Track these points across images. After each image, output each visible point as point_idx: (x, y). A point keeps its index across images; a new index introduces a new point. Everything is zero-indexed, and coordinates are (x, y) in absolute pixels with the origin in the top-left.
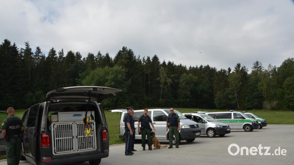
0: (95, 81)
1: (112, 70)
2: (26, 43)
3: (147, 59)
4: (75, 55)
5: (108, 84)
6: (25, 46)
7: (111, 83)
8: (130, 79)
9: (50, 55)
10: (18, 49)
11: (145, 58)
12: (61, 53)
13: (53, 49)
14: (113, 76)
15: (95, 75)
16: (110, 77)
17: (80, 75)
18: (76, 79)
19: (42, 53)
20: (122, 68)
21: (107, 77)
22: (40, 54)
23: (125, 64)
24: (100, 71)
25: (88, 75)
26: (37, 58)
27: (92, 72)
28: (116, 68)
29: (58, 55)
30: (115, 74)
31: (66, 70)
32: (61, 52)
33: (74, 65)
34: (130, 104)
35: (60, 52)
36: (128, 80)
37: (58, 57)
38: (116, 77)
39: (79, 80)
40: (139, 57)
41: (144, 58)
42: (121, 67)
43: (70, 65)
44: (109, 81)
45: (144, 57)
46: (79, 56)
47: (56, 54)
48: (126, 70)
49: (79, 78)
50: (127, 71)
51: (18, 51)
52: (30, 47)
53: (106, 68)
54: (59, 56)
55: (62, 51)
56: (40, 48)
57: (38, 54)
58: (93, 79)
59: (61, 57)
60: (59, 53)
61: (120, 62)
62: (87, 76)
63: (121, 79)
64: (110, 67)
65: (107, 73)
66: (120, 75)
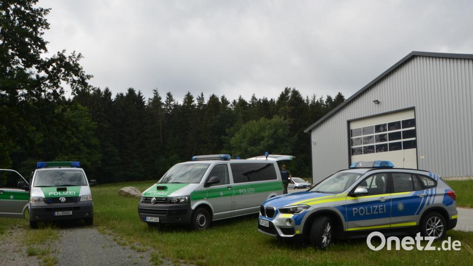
0: (247, 139)
1: (269, 124)
2: (155, 91)
3: (327, 100)
4: (220, 100)
5: (265, 143)
6: (154, 94)
7: (268, 141)
8: (297, 134)
9: (185, 102)
10: (144, 98)
11: (323, 99)
12: (201, 99)
13: (189, 93)
14: (272, 131)
15: (247, 130)
16: (266, 134)
17: (227, 131)
18: (223, 137)
19: (174, 101)
20: (285, 119)
21: (263, 134)
22: (172, 103)
23: (289, 113)
24: (253, 125)
25: (239, 130)
26: (168, 108)
27: (244, 127)
28: (276, 119)
29: (196, 102)
30: (273, 129)
31: (208, 124)
32: (201, 97)
33: (218, 116)
34: (296, 170)
35: (199, 97)
36: (293, 136)
37: (197, 105)
38: (275, 132)
39: (227, 138)
40: (315, 97)
41: (321, 99)
42: (283, 118)
43: (214, 117)
44: (266, 139)
45: (321, 97)
46: (225, 102)
47: (193, 101)
48: (289, 121)
49: (226, 135)
50: (292, 123)
51: (145, 101)
52: (160, 95)
53: (262, 120)
54: (198, 103)
55: (202, 95)
56: (172, 94)
57: (170, 103)
58: (244, 137)
59: (200, 104)
60: (197, 99)
61: (282, 110)
62: (237, 133)
63: (282, 135)
64: (267, 119)
65: (263, 129)
66: (281, 130)
